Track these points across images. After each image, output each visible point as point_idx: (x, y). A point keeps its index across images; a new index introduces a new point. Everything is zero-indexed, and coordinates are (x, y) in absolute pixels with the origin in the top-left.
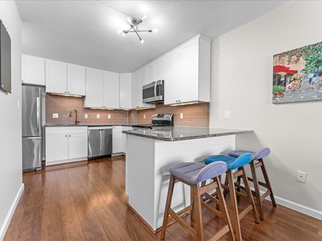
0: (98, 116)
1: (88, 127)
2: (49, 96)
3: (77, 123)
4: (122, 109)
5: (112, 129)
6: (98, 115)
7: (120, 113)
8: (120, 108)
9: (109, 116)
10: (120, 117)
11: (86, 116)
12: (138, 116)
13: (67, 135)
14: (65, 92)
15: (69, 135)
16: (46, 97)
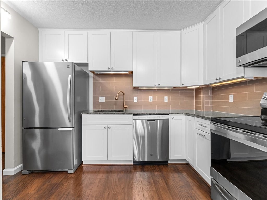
0: (151, 99)
1: (134, 115)
2: (96, 77)
3: (124, 108)
4: (186, 87)
5: (169, 119)
6: (150, 97)
7: (182, 94)
8: (182, 86)
9: (166, 99)
10: (182, 99)
11: (136, 99)
12: (213, 98)
13: (106, 126)
14: (109, 69)
15: (109, 126)
16: (93, 78)
